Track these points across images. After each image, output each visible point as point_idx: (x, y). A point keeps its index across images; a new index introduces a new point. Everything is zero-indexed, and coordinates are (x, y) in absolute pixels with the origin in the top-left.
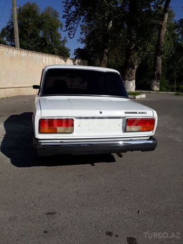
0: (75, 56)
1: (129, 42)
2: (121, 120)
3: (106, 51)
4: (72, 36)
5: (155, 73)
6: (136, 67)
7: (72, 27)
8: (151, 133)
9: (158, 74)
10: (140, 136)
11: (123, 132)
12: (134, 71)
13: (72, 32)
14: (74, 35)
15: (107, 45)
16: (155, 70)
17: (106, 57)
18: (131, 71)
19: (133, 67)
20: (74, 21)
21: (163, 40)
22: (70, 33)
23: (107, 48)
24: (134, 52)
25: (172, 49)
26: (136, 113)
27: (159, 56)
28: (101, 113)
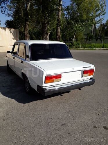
0: (6, 25)
1: (44, 19)
2: (80, 72)
3: (28, 23)
4: (3, 12)
5: (58, 37)
6: (49, 34)
7: (3, 7)
8: (91, 76)
9: (59, 37)
10: (87, 78)
11: (81, 77)
12: (48, 36)
13: (3, 9)
14: (5, 11)
15: (28, 19)
16: (57, 35)
17: (28, 27)
18: (47, 36)
19: (47, 34)
20: (4, 3)
21: (60, 18)
22: (2, 10)
23: (28, 21)
24: (47, 25)
25: (66, 23)
26: (87, 67)
27: (59, 27)
28: (73, 69)
